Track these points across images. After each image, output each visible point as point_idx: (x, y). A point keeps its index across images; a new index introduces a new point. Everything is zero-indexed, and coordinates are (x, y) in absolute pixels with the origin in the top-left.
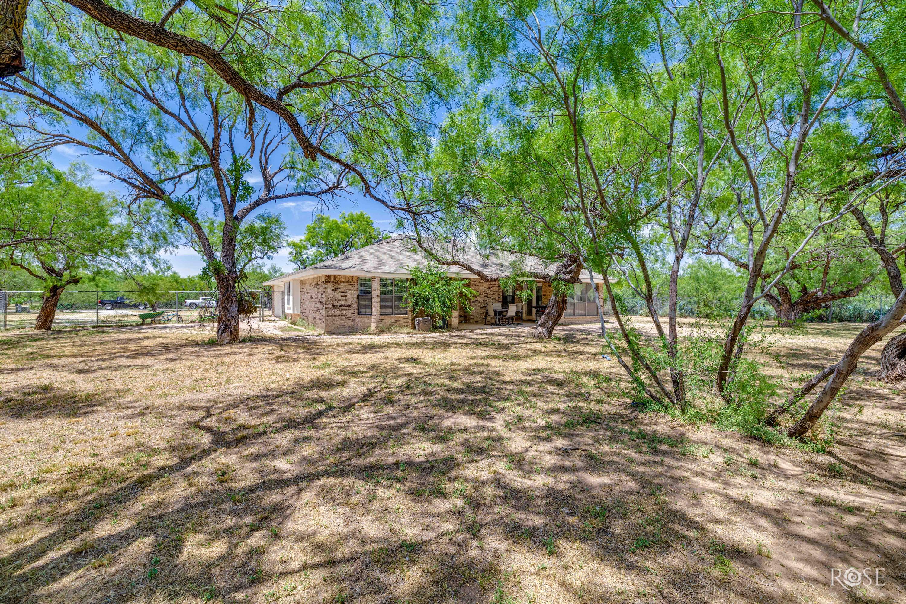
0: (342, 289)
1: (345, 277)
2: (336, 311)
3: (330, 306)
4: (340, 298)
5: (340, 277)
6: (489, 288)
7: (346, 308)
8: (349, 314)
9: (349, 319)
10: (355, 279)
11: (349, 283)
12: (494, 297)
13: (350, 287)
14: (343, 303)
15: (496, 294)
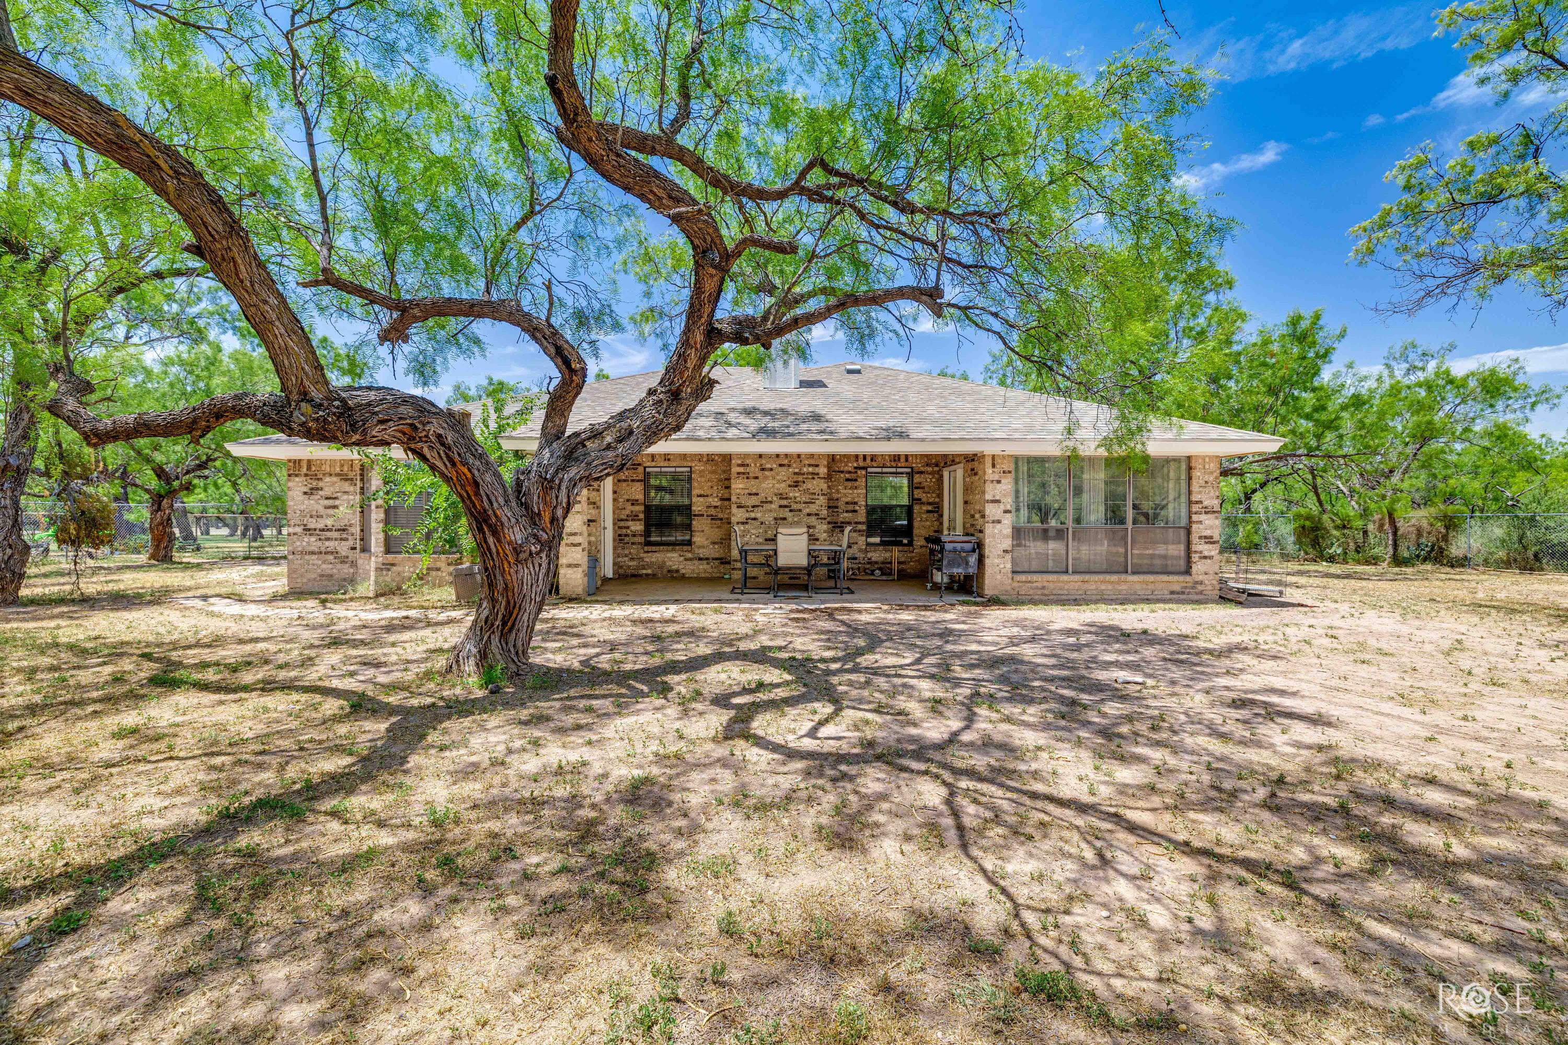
0: (327, 491)
1: (333, 462)
2: (312, 543)
3: (299, 530)
4: (322, 511)
5: (322, 462)
6: (796, 484)
7: (335, 535)
8: (343, 548)
9: (344, 560)
10: (357, 468)
11: (345, 478)
12: (813, 508)
13: (346, 486)
14: (329, 522)
15: (822, 500)
